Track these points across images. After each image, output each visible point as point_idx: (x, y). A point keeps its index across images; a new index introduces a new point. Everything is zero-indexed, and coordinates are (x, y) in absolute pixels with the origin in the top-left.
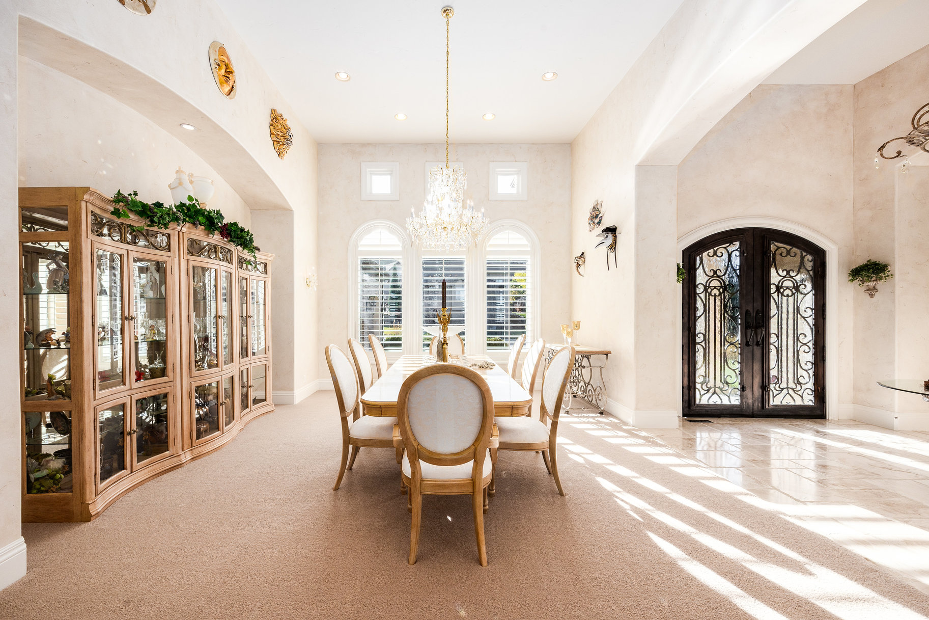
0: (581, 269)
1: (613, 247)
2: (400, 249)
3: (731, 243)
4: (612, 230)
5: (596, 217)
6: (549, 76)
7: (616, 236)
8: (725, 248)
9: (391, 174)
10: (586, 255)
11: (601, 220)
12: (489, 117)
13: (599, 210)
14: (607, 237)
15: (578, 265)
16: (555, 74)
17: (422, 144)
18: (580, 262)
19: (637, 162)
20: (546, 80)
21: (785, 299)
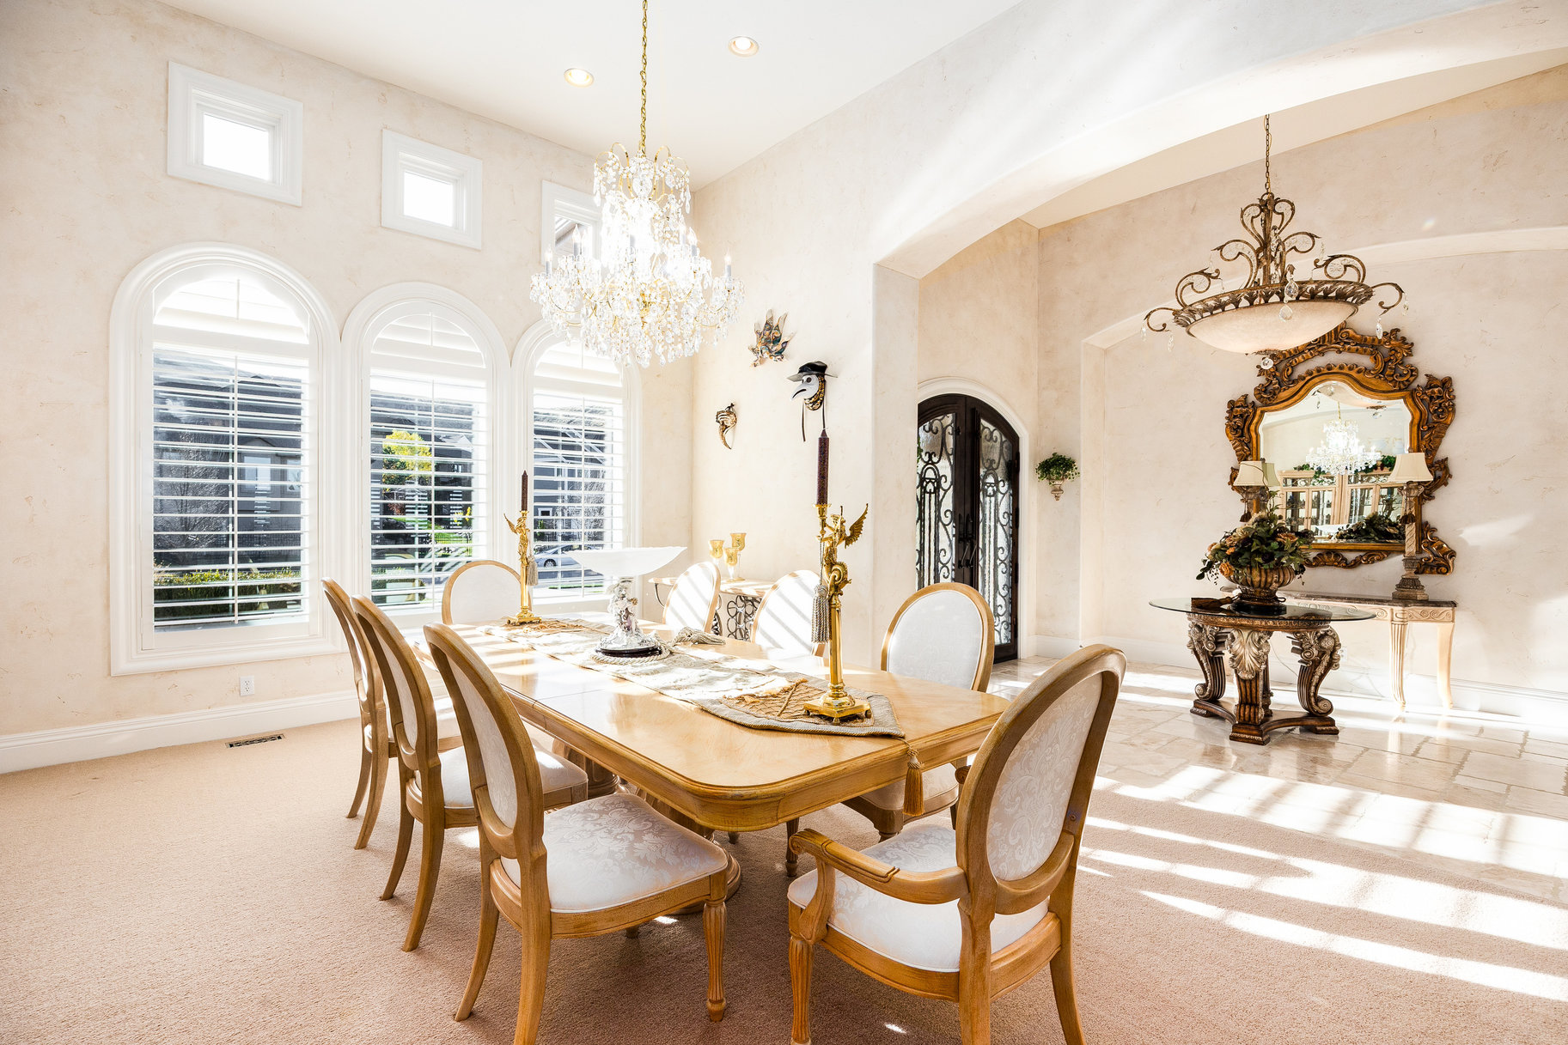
0: (728, 435)
1: (818, 401)
2: (304, 340)
3: (945, 413)
4: (816, 369)
5: (772, 341)
6: (743, 44)
7: (825, 381)
8: (940, 420)
9: (274, 127)
10: (741, 411)
11: (783, 349)
12: (579, 77)
13: (778, 330)
14: (809, 380)
15: (724, 427)
16: (754, 43)
17: (373, 80)
18: (729, 422)
19: (878, 258)
20: (734, 52)
21: (988, 498)
